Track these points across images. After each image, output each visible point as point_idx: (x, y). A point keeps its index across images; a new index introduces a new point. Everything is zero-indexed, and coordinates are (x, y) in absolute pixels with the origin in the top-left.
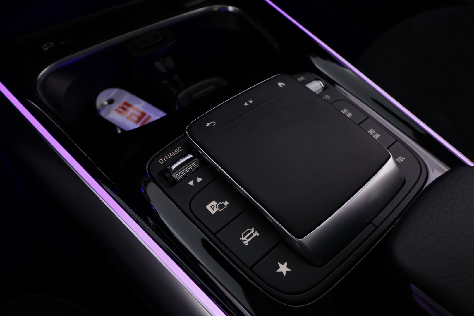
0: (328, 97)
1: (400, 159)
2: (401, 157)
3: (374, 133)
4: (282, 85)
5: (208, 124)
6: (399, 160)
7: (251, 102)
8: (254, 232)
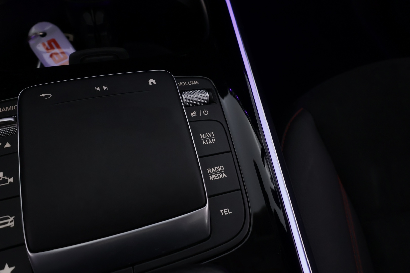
0: (207, 113)
1: (225, 212)
2: (228, 209)
3: (221, 171)
4: (152, 83)
5: (43, 95)
6: (223, 212)
7: (105, 88)
8: (11, 222)
